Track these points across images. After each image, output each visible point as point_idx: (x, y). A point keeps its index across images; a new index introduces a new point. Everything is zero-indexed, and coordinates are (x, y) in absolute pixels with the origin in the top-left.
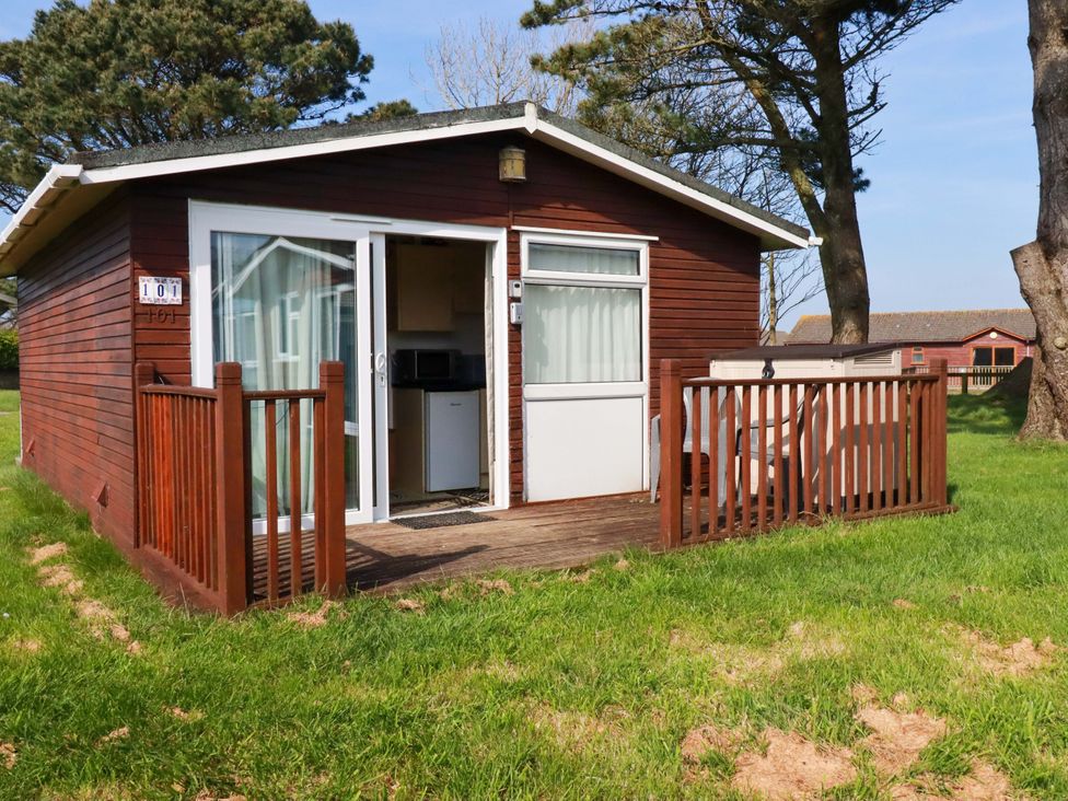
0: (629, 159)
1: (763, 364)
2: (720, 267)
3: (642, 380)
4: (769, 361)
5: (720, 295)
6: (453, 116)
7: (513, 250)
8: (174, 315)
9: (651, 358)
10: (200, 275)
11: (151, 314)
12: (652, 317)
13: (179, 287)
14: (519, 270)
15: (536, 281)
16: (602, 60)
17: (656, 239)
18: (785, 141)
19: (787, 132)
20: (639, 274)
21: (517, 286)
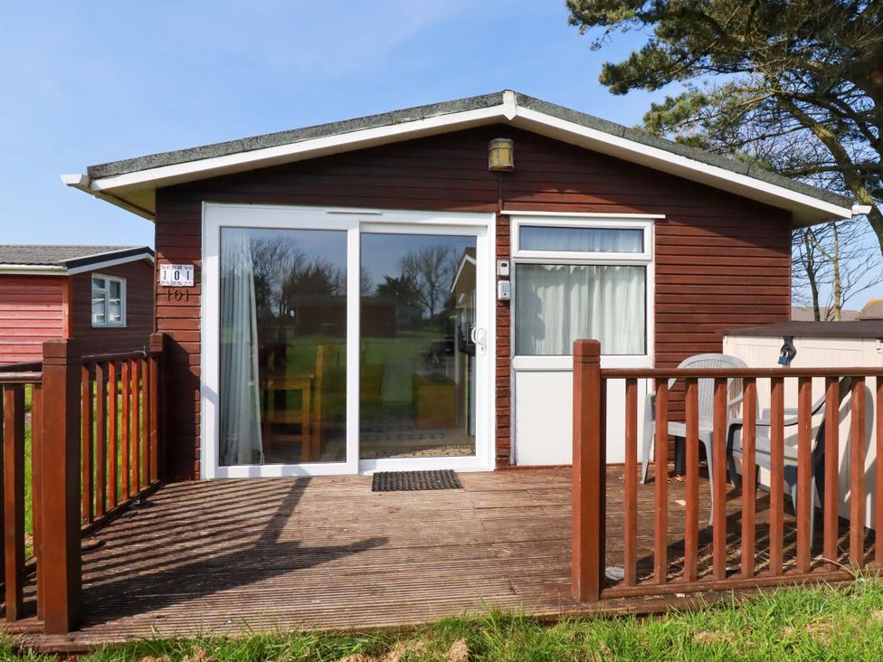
0: (623, 137)
1: (781, 342)
2: (740, 243)
3: (646, 354)
4: (789, 340)
5: (739, 271)
6: (427, 110)
7: (503, 233)
8: (188, 295)
11: (170, 294)
12: (657, 293)
13: (192, 272)
14: (509, 251)
17: (663, 216)
20: (643, 252)
21: (504, 265)
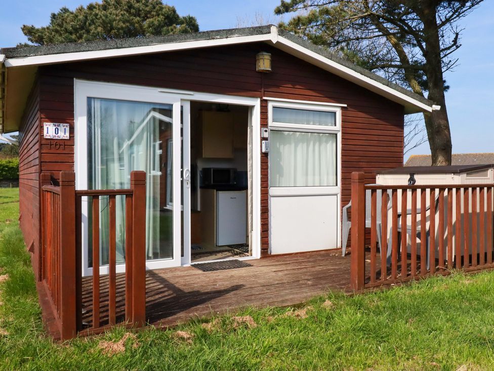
0: (331, 59)
1: (408, 177)
2: (381, 122)
3: (337, 185)
4: (412, 175)
5: (382, 138)
6: (229, 32)
7: (264, 111)
8: (65, 145)
9: (342, 173)
10: (81, 123)
11: (51, 145)
12: (343, 150)
13: (68, 129)
14: (267, 122)
15: (277, 129)
16: (315, 24)
17: (346, 105)
18: (407, 65)
19: (408, 61)
20: (335, 125)
21: (266, 131)
